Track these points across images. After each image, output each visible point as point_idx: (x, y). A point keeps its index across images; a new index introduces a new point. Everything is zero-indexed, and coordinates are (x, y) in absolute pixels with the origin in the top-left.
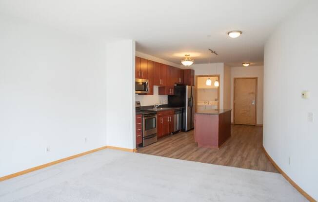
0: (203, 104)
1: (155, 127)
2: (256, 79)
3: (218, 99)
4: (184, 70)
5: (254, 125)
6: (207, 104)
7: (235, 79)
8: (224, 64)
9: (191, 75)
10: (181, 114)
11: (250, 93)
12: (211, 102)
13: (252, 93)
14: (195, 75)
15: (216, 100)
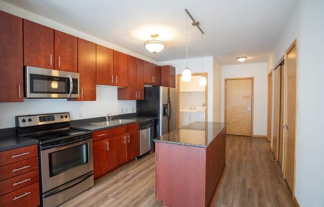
0: (189, 110)
1: (87, 161)
2: (252, 79)
3: (205, 105)
4: (160, 67)
5: (250, 136)
6: (193, 111)
7: (226, 80)
8: (214, 58)
9: (171, 73)
10: (153, 127)
11: (244, 97)
12: (197, 108)
13: (248, 97)
14: (176, 74)
15: (203, 105)
